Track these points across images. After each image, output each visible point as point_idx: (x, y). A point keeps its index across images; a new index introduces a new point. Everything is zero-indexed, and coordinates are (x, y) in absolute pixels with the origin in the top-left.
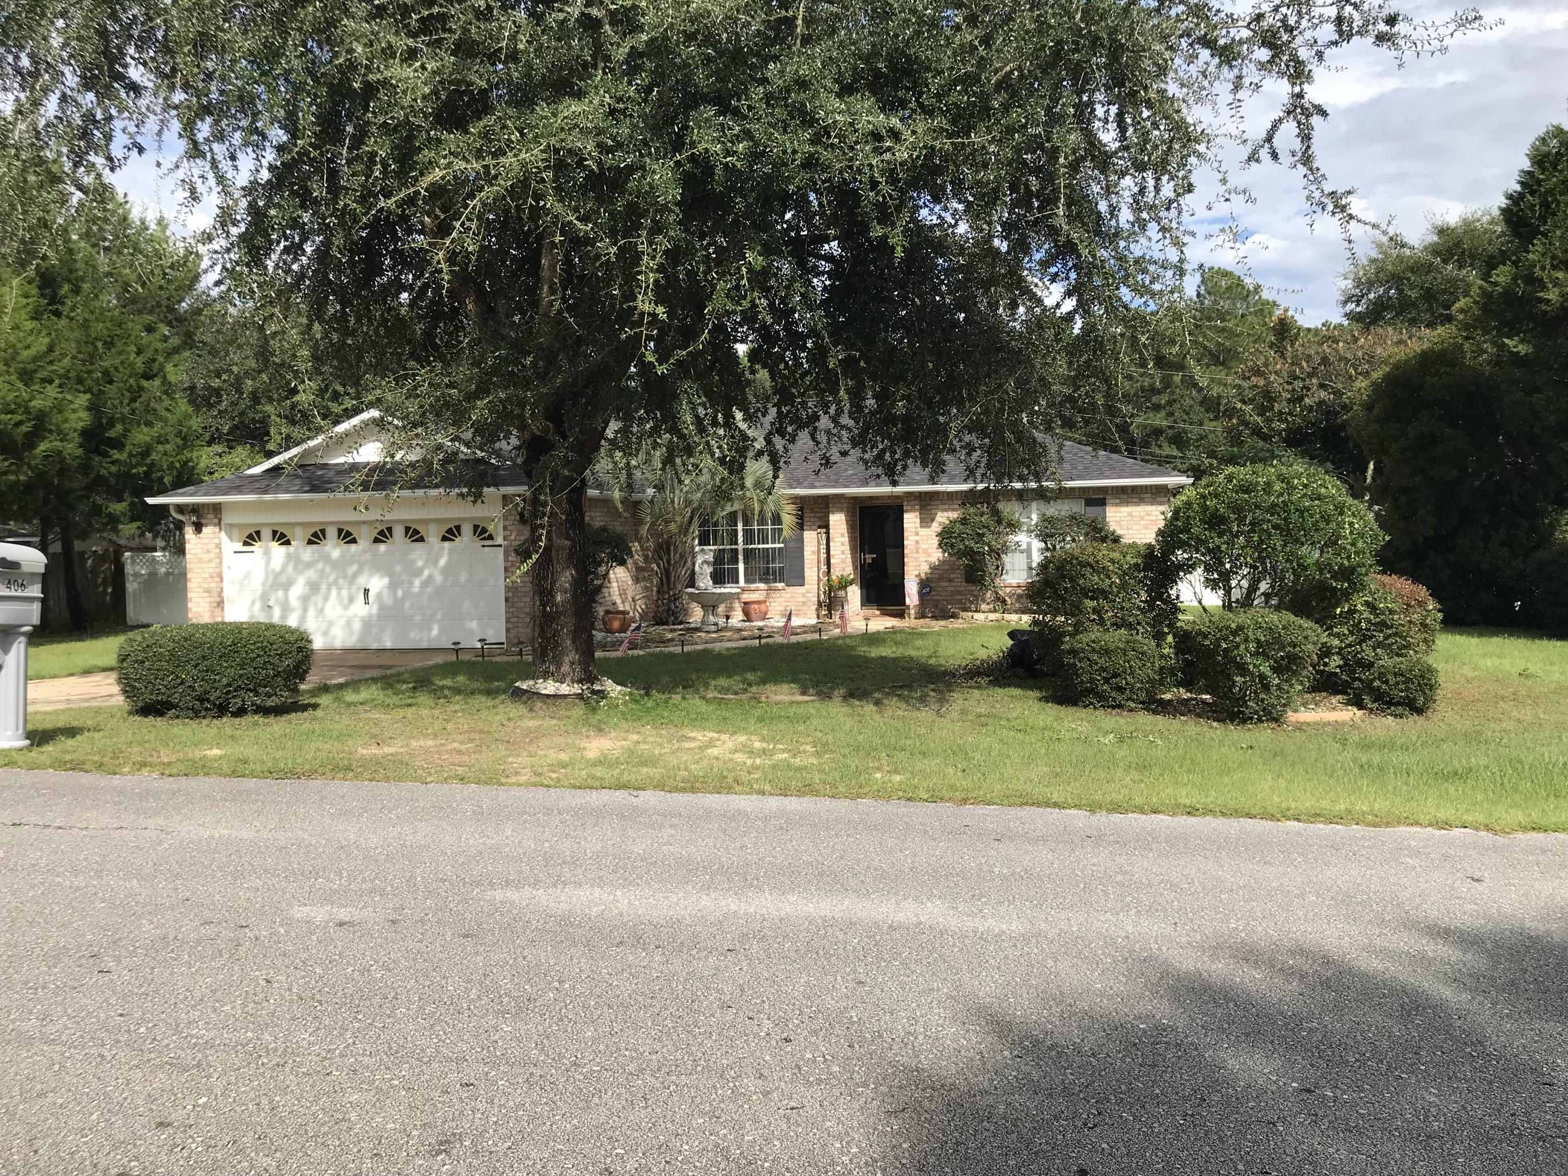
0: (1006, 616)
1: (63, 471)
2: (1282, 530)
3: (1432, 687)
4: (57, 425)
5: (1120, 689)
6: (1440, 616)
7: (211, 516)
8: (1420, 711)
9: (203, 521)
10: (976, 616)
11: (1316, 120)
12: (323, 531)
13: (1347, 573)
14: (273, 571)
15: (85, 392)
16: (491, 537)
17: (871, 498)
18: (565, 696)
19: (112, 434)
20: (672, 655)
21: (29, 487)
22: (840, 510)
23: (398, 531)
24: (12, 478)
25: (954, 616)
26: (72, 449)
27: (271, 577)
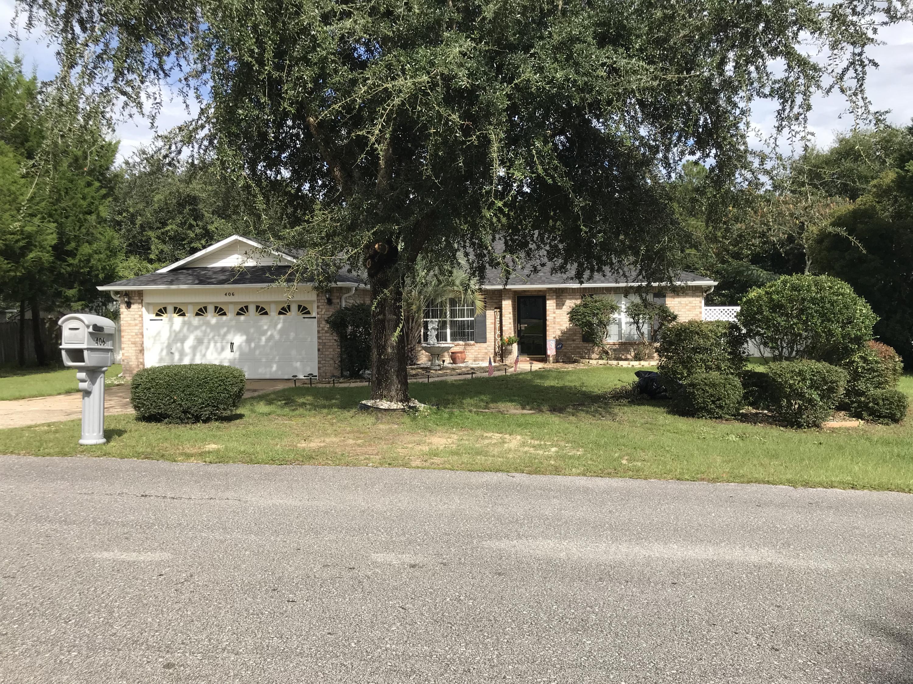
0: (610, 362)
1: (41, 270)
3: (904, 407)
4: (39, 242)
5: (721, 407)
6: (902, 364)
7: (137, 298)
8: (896, 421)
9: (132, 301)
10: (591, 361)
12: (205, 308)
14: (175, 331)
15: (54, 222)
16: (308, 313)
17: (525, 291)
18: (394, 410)
19: (69, 248)
20: (423, 384)
21: (21, 280)
22: (509, 298)
23: (252, 308)
24: (12, 274)
25: (575, 361)
26: (47, 257)
27: (173, 335)
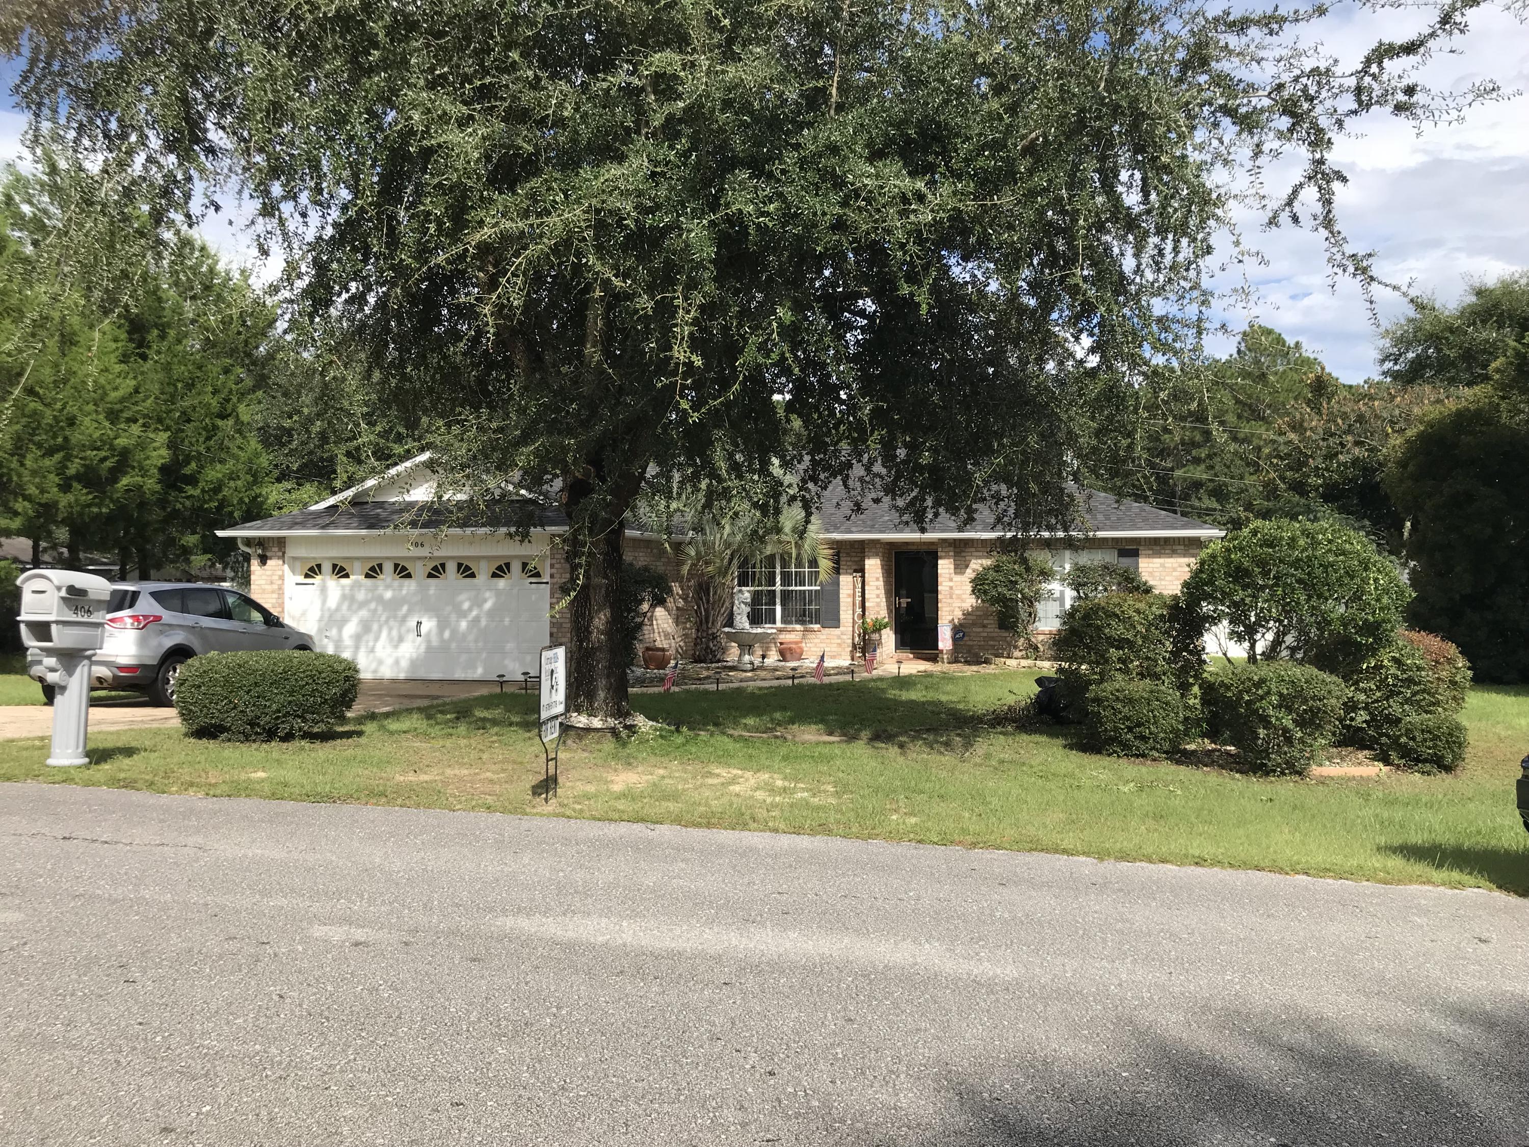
0: (1038, 662)
1: (142, 505)
2: (1306, 584)
3: (1460, 745)
4: (139, 462)
5: (1143, 738)
6: (1470, 673)
7: (276, 549)
8: (1448, 769)
9: (268, 554)
10: (1009, 662)
11: (1336, 185)
12: (380, 566)
13: (1373, 629)
15: (165, 430)
16: (538, 575)
17: (906, 544)
18: (597, 730)
19: (187, 471)
20: (707, 692)
21: (110, 519)
22: (876, 555)
23: (451, 567)
24: (95, 510)
25: (987, 662)
26: (151, 484)
